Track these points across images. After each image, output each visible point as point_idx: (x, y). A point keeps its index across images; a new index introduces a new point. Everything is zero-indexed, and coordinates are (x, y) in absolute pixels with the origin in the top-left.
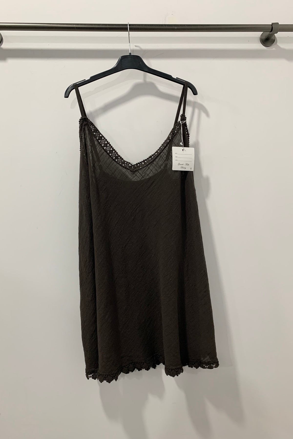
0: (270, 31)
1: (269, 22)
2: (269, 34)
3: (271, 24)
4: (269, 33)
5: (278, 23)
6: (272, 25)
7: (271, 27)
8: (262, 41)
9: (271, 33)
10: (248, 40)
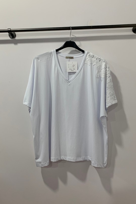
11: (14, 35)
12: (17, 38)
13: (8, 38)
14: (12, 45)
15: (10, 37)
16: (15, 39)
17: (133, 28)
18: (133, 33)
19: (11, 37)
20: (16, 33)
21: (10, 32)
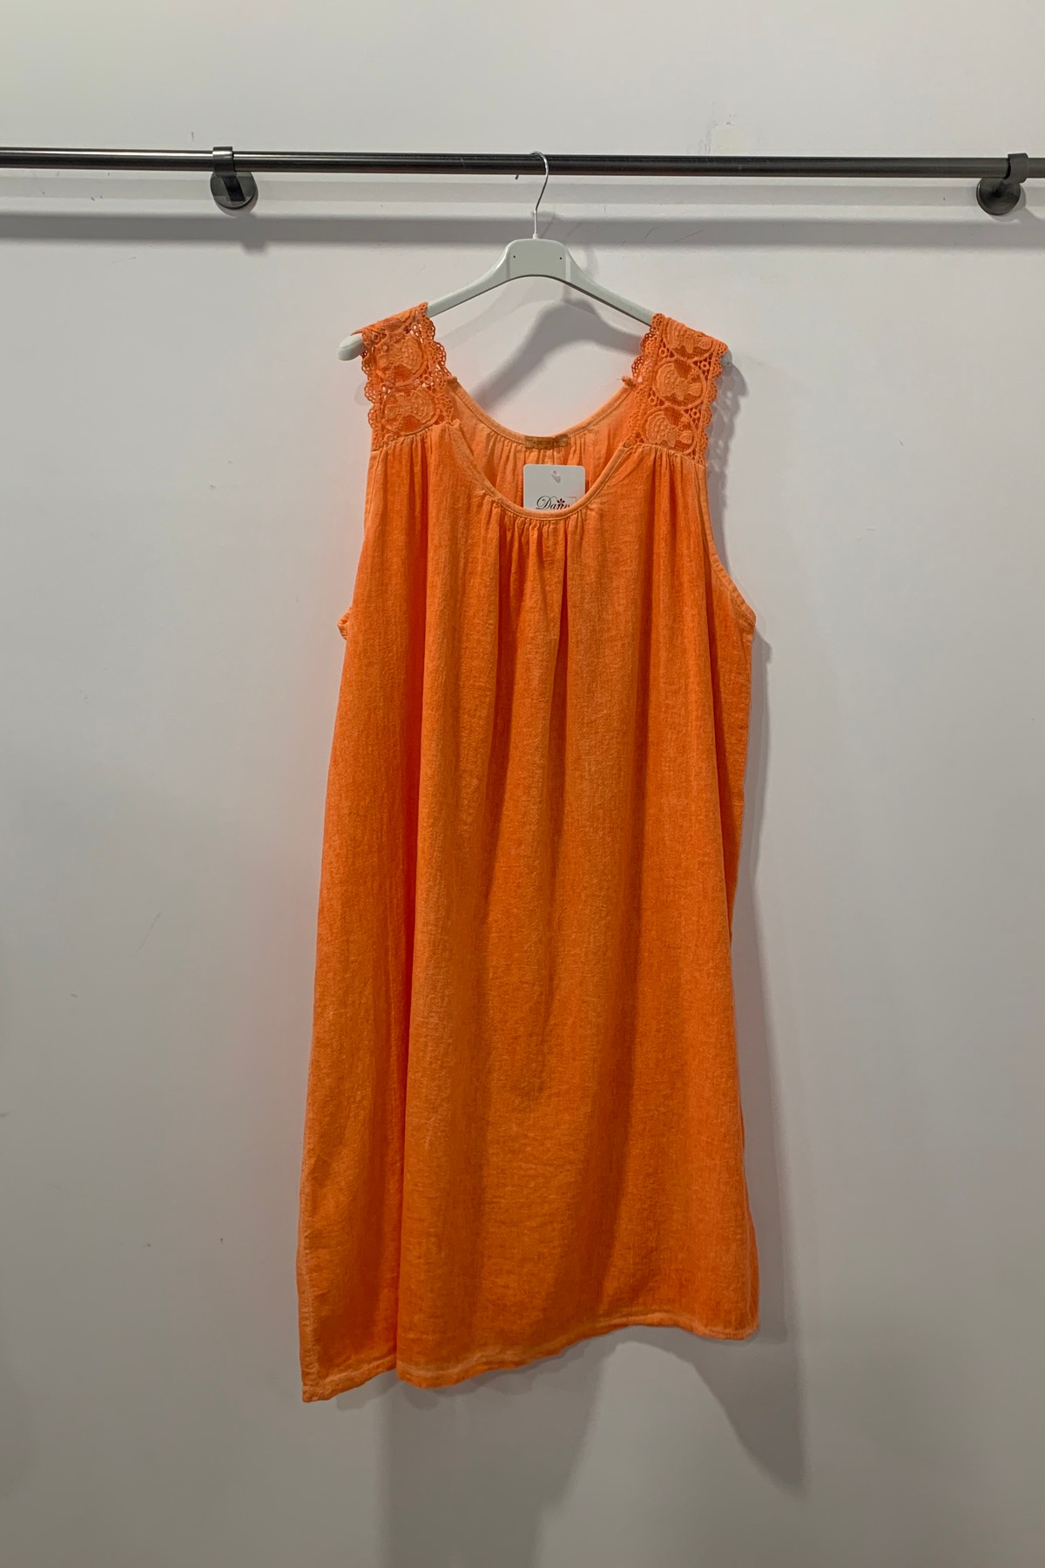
0: (1004, 176)
1: (1000, 151)
2: (1002, 183)
3: (1007, 157)
4: (1000, 179)
5: (1024, 155)
6: (1008, 160)
7: (1005, 166)
8: (984, 203)
9: (1006, 182)
10: (945, 197)
11: (244, 191)
12: (261, 208)
13: (208, 206)
14: (232, 255)
15: (220, 204)
16: (254, 217)
17: (981, 183)
18: (978, 214)
19: (230, 203)
20: (259, 176)
21: (227, 170)
